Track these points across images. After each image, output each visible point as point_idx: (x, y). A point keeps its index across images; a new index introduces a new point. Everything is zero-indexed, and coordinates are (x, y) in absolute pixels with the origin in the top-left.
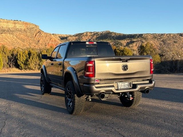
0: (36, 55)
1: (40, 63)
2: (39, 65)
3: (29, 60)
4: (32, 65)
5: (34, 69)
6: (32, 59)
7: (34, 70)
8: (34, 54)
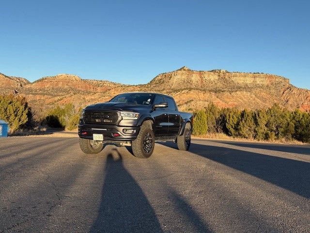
0: (250, 117)
1: (256, 129)
2: (255, 131)
3: (241, 123)
4: (245, 130)
5: (247, 136)
6: (245, 121)
7: (247, 138)
8: (248, 115)
